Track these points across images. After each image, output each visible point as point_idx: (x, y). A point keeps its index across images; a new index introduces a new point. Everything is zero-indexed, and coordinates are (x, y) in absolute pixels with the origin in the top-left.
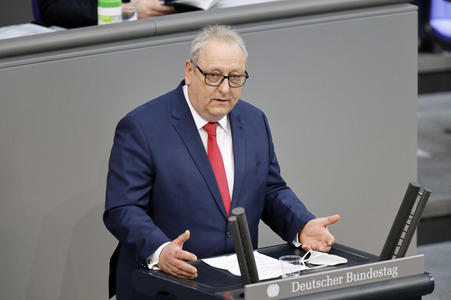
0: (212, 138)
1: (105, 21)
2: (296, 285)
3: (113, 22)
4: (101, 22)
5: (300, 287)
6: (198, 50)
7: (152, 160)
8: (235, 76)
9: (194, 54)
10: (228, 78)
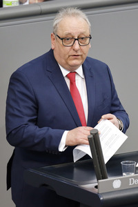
0: (73, 83)
1: (7, 4)
2: (132, 180)
3: (13, 5)
4: (4, 6)
5: (134, 182)
6: (56, 25)
7: (36, 99)
8: (82, 38)
9: (54, 28)
10: (77, 39)
